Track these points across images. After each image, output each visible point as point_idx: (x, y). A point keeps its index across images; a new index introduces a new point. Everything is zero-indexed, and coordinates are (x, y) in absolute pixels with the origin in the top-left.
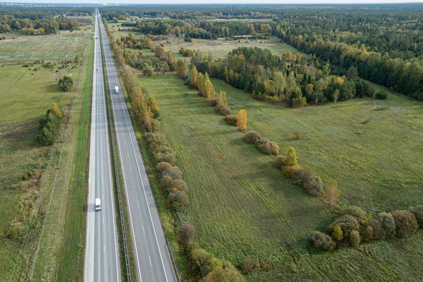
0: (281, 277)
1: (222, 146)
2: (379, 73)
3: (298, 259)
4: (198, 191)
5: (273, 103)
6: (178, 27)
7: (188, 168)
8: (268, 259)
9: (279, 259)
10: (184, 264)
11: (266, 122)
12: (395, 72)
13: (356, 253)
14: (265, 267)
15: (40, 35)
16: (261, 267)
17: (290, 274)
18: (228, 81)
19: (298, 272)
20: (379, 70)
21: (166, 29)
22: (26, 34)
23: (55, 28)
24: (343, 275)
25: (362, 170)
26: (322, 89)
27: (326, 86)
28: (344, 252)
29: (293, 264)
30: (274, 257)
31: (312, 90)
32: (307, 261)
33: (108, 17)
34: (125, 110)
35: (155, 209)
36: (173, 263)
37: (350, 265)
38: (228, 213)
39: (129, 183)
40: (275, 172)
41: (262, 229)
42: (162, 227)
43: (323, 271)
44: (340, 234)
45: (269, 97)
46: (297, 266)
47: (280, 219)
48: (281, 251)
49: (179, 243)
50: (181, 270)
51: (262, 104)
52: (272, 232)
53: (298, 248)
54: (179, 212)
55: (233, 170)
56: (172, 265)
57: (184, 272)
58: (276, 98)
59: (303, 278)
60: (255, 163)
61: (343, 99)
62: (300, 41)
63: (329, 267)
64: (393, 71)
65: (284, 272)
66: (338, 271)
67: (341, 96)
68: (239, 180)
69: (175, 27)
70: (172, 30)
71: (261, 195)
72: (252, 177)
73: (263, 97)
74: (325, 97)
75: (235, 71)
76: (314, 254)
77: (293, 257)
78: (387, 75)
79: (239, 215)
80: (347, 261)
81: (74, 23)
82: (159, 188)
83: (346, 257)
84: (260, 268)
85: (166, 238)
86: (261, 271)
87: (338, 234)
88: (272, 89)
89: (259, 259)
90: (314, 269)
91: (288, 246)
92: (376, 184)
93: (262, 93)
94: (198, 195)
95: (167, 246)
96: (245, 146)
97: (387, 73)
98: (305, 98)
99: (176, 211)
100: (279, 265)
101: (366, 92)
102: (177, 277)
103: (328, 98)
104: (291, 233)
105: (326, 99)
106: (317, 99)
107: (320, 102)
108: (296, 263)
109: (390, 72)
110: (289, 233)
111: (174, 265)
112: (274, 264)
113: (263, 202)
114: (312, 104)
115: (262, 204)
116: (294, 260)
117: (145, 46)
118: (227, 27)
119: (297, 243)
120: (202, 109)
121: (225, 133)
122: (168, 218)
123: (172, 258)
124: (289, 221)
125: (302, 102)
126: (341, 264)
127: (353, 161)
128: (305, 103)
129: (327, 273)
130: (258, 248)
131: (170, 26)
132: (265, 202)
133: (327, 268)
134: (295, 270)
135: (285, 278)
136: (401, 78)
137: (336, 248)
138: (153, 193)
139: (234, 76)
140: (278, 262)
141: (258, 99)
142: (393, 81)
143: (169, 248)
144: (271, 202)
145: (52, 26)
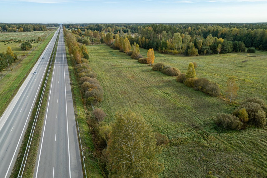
0: (192, 150)
1: (135, 72)
2: (247, 40)
3: (207, 136)
4: (112, 95)
5: (174, 54)
6: (109, 27)
7: (106, 83)
8: (177, 136)
9: (188, 137)
10: (91, 141)
11: (169, 62)
12: (259, 37)
13: (264, 132)
14: (174, 143)
15: (20, 32)
16: (170, 142)
17: (200, 148)
18: (141, 45)
19: (209, 146)
20: (247, 38)
21: (102, 28)
22: (11, 31)
23: (31, 29)
24: (257, 148)
25: (251, 83)
26: (208, 45)
27: (212, 43)
28: (252, 131)
29: (203, 140)
30: (183, 135)
31: (201, 44)
32: (217, 138)
33: (66, 26)
34: (65, 57)
35: (72, 104)
36: (79, 139)
37: (262, 141)
38: (138, 106)
39: (54, 89)
40: (178, 84)
41: (169, 116)
42: (75, 114)
43: (235, 145)
44: (245, 116)
45: (170, 51)
46: (208, 142)
47: (186, 110)
48: (189, 130)
49: (89, 125)
50: (85, 144)
51: (166, 55)
52: (179, 118)
53: (206, 129)
54: (93, 105)
55: (143, 84)
56: (78, 141)
57: (89, 146)
58: (175, 51)
59: (215, 151)
60: (161, 80)
61: (224, 52)
62: (190, 30)
63: (240, 142)
64: (257, 37)
65: (194, 147)
66: (250, 145)
67: (222, 49)
68: (148, 88)
69: (108, 28)
70: (106, 29)
71: (167, 96)
72: (159, 87)
73: (166, 51)
74: (211, 50)
75: (146, 38)
76: (222, 133)
77: (201, 135)
78: (253, 40)
79: (148, 108)
80: (257, 137)
81: (44, 27)
82: (80, 93)
83: (255, 134)
84: (169, 144)
85: (76, 121)
86: (170, 146)
87: (244, 116)
88: (172, 46)
89: (168, 137)
90: (226, 144)
91: (195, 127)
92: (265, 90)
93: (166, 49)
94: (113, 96)
95: (76, 126)
96: (153, 72)
97: (253, 39)
98: (196, 50)
99: (90, 105)
100: (189, 141)
101: (240, 48)
102: (80, 149)
103: (213, 51)
104: (197, 118)
105: (211, 52)
106: (205, 51)
107: (208, 54)
108: (206, 140)
109: (254, 38)
110: (196, 119)
111: (79, 140)
112: (183, 140)
113: (169, 100)
114: (202, 55)
115: (168, 102)
116: (204, 137)
117: (87, 35)
118: (141, 27)
119: (204, 125)
120: (121, 57)
121: (138, 67)
122: (83, 109)
123: (78, 135)
124: (193, 111)
125: (195, 52)
126: (252, 140)
127: (241, 79)
128: (197, 53)
129: (240, 147)
130: (166, 128)
131: (104, 27)
132: (171, 100)
133: (238, 143)
134: (206, 145)
135: (196, 151)
136: (264, 40)
137: (244, 128)
138: (72, 95)
139: (146, 41)
140: (187, 139)
141: (162, 53)
142: (258, 43)
143: (77, 128)
144: (176, 100)
145: (29, 28)
